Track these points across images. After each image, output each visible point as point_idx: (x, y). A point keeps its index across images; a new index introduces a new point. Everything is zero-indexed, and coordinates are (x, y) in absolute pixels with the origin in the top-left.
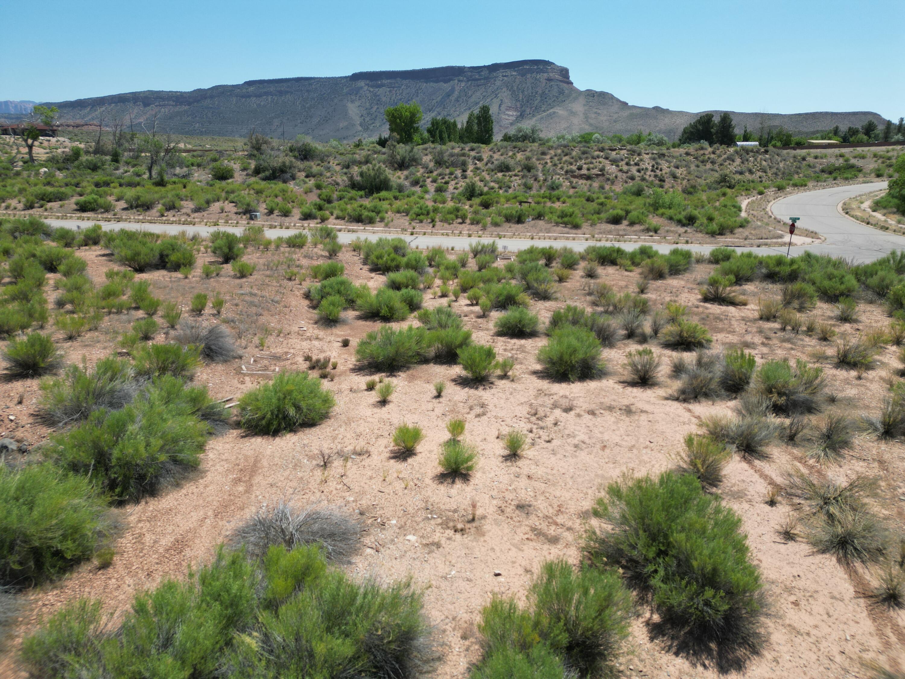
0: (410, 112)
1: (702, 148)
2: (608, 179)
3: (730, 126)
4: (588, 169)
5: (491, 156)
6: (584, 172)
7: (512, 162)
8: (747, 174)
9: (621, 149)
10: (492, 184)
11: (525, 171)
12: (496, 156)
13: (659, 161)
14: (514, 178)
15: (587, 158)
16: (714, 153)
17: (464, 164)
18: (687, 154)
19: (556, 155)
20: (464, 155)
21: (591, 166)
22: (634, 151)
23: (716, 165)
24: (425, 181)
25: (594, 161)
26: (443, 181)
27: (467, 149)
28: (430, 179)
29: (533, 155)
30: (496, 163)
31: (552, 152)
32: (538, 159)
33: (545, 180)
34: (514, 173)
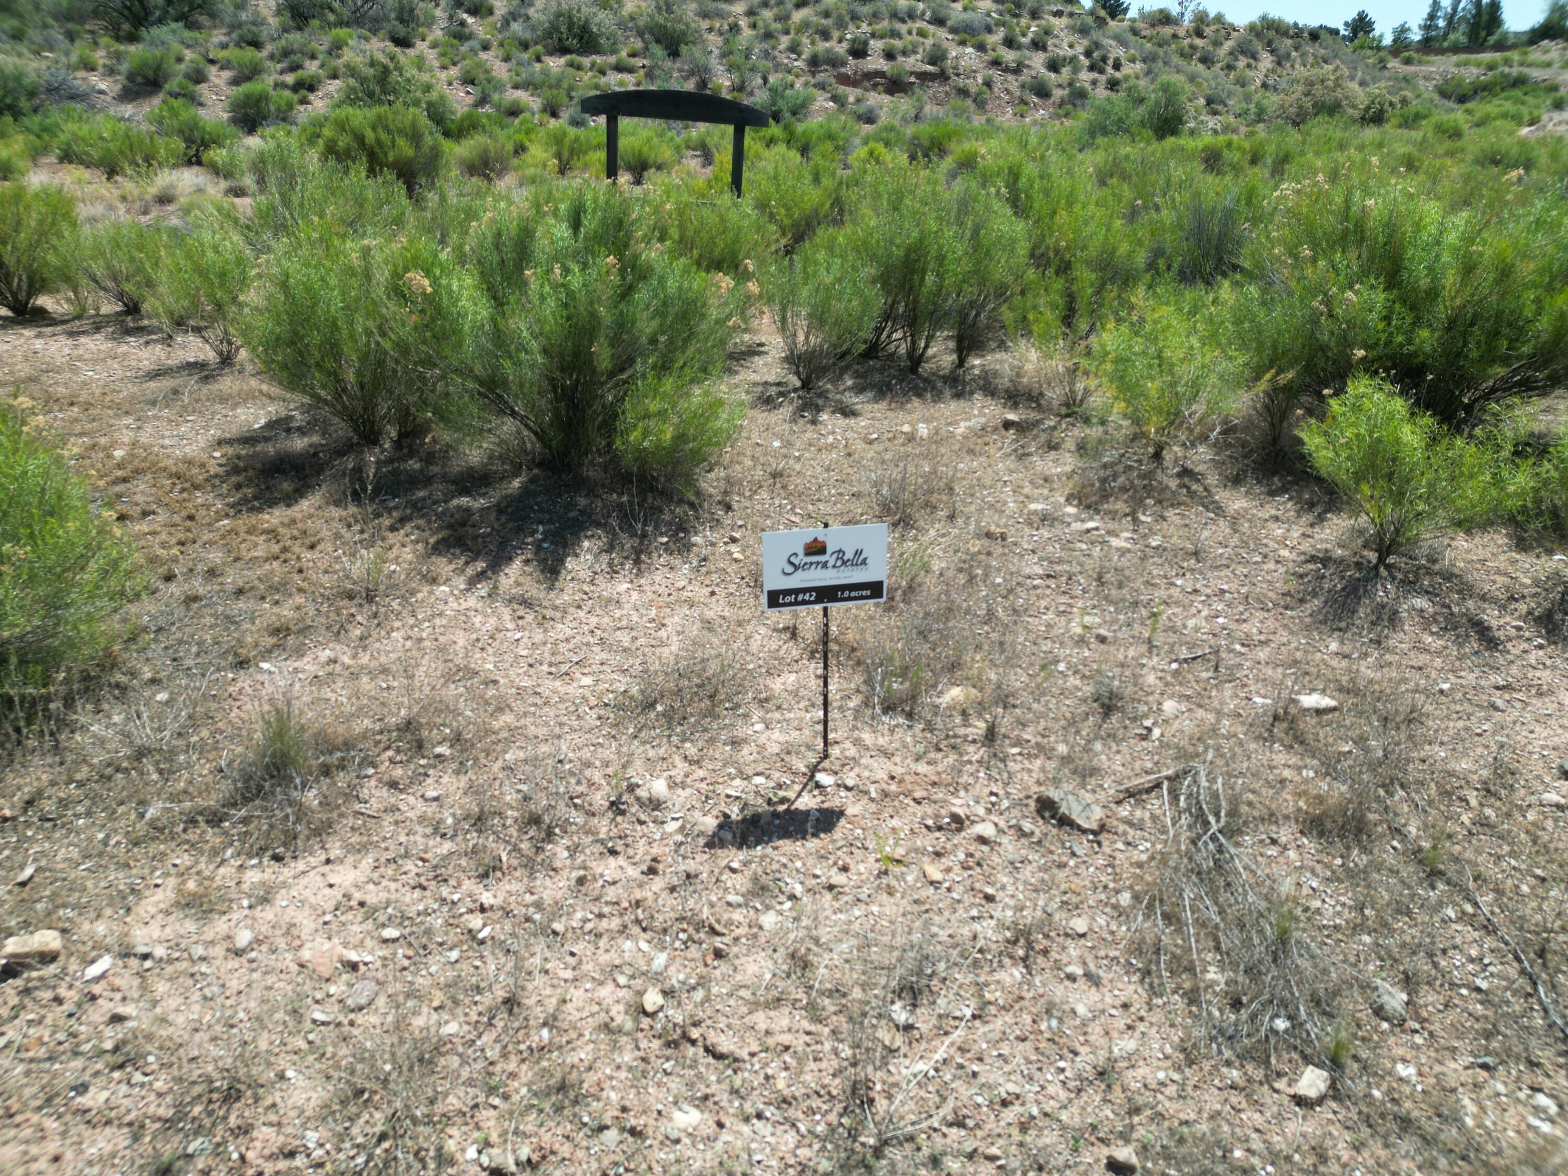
4: (889, 55)
6: (876, 63)
15: (875, 16)
21: (897, 43)
25: (903, 28)
34: (612, 59)
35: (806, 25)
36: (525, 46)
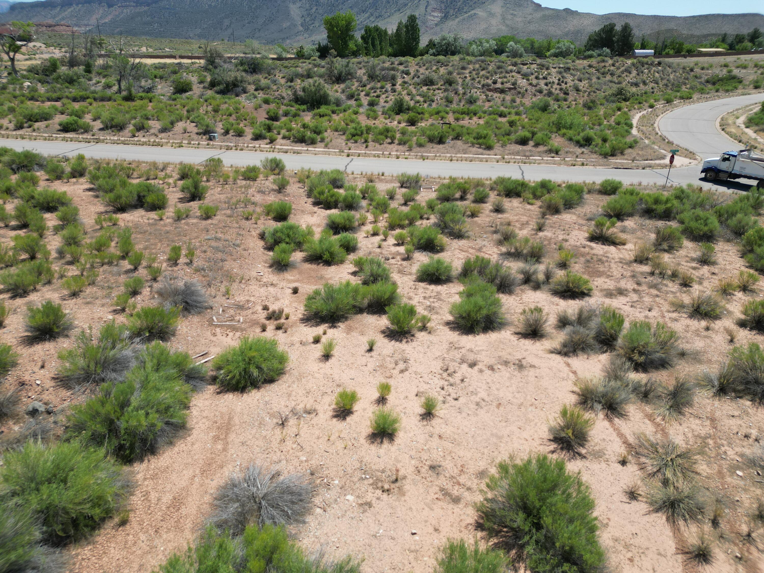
0: (346, 21)
1: (603, 61)
2: (519, 93)
3: (630, 35)
4: (502, 83)
5: (417, 71)
6: (499, 85)
7: (435, 77)
8: (641, 85)
9: (532, 64)
10: (418, 98)
11: (447, 85)
12: (422, 70)
13: (565, 75)
14: (437, 91)
15: (501, 72)
16: (613, 65)
17: (394, 78)
18: (590, 66)
19: (474, 70)
20: (393, 69)
21: (505, 80)
22: (543, 66)
23: (615, 77)
24: (359, 95)
25: (507, 75)
26: (375, 94)
27: (396, 63)
28: (364, 93)
29: (454, 69)
30: (422, 77)
31: (471, 66)
32: (459, 74)
33: (464, 94)
34: (437, 87)
35: (483, 75)
36: (419, 84)
